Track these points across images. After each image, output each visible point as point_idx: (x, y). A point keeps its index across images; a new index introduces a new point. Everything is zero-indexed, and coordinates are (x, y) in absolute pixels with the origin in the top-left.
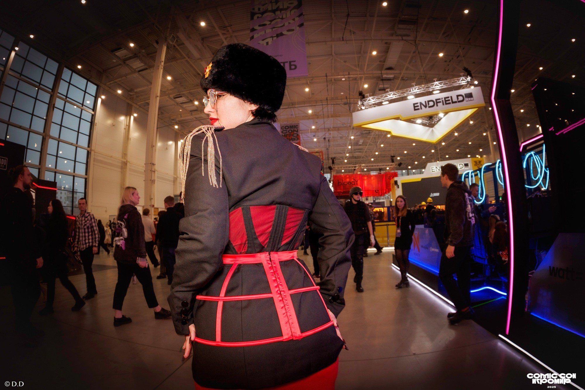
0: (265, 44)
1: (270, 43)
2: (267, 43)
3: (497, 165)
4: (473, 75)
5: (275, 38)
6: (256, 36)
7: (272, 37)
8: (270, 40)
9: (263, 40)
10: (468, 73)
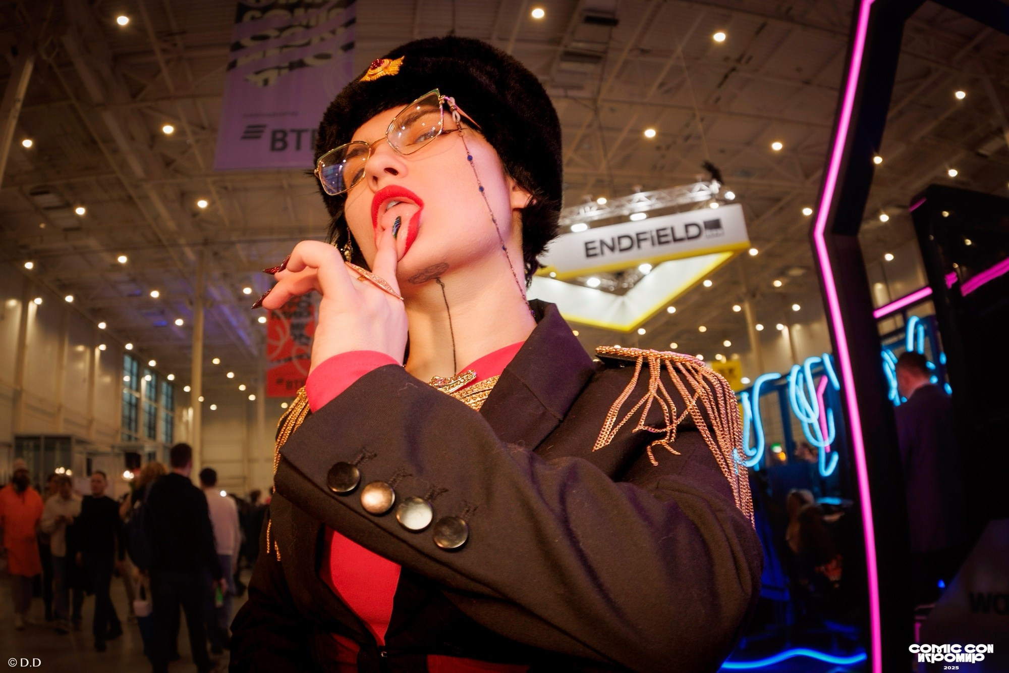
0: (261, 84)
1: (272, 82)
2: (266, 82)
3: (792, 379)
4: (725, 178)
5: (285, 72)
6: (242, 61)
7: (279, 68)
8: (272, 75)
9: (257, 73)
10: (714, 173)
